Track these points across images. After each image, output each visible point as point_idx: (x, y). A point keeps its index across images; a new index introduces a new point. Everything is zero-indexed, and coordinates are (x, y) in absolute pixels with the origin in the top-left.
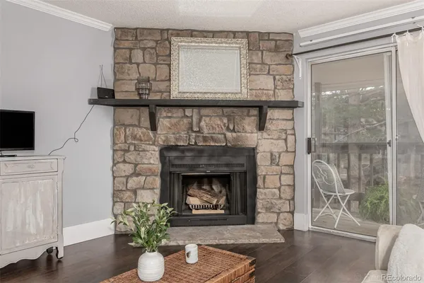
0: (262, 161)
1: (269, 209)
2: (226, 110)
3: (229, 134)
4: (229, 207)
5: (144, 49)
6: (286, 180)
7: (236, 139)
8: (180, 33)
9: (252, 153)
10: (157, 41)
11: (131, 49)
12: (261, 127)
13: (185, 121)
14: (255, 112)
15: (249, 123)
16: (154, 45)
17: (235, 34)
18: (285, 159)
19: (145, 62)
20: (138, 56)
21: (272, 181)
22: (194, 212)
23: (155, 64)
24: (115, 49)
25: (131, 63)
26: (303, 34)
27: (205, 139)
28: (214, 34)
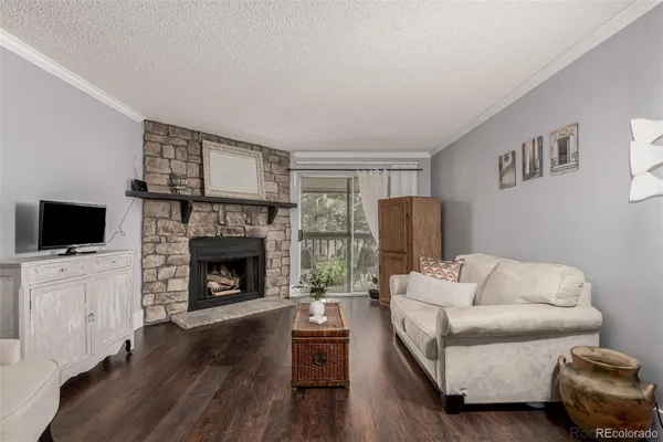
0: (270, 247)
1: (274, 285)
2: (245, 207)
3: (247, 227)
4: (243, 287)
5: (176, 146)
6: (285, 261)
7: (252, 231)
8: (209, 137)
9: (262, 241)
10: (188, 141)
11: (162, 144)
12: (270, 222)
13: (213, 215)
14: (265, 210)
15: (262, 218)
16: (185, 144)
17: (252, 146)
18: (284, 247)
19: (176, 159)
20: (170, 152)
21: (276, 263)
22: (217, 294)
23: (187, 162)
24: (145, 142)
25: (162, 157)
26: (298, 155)
27: (229, 231)
28: (237, 143)
